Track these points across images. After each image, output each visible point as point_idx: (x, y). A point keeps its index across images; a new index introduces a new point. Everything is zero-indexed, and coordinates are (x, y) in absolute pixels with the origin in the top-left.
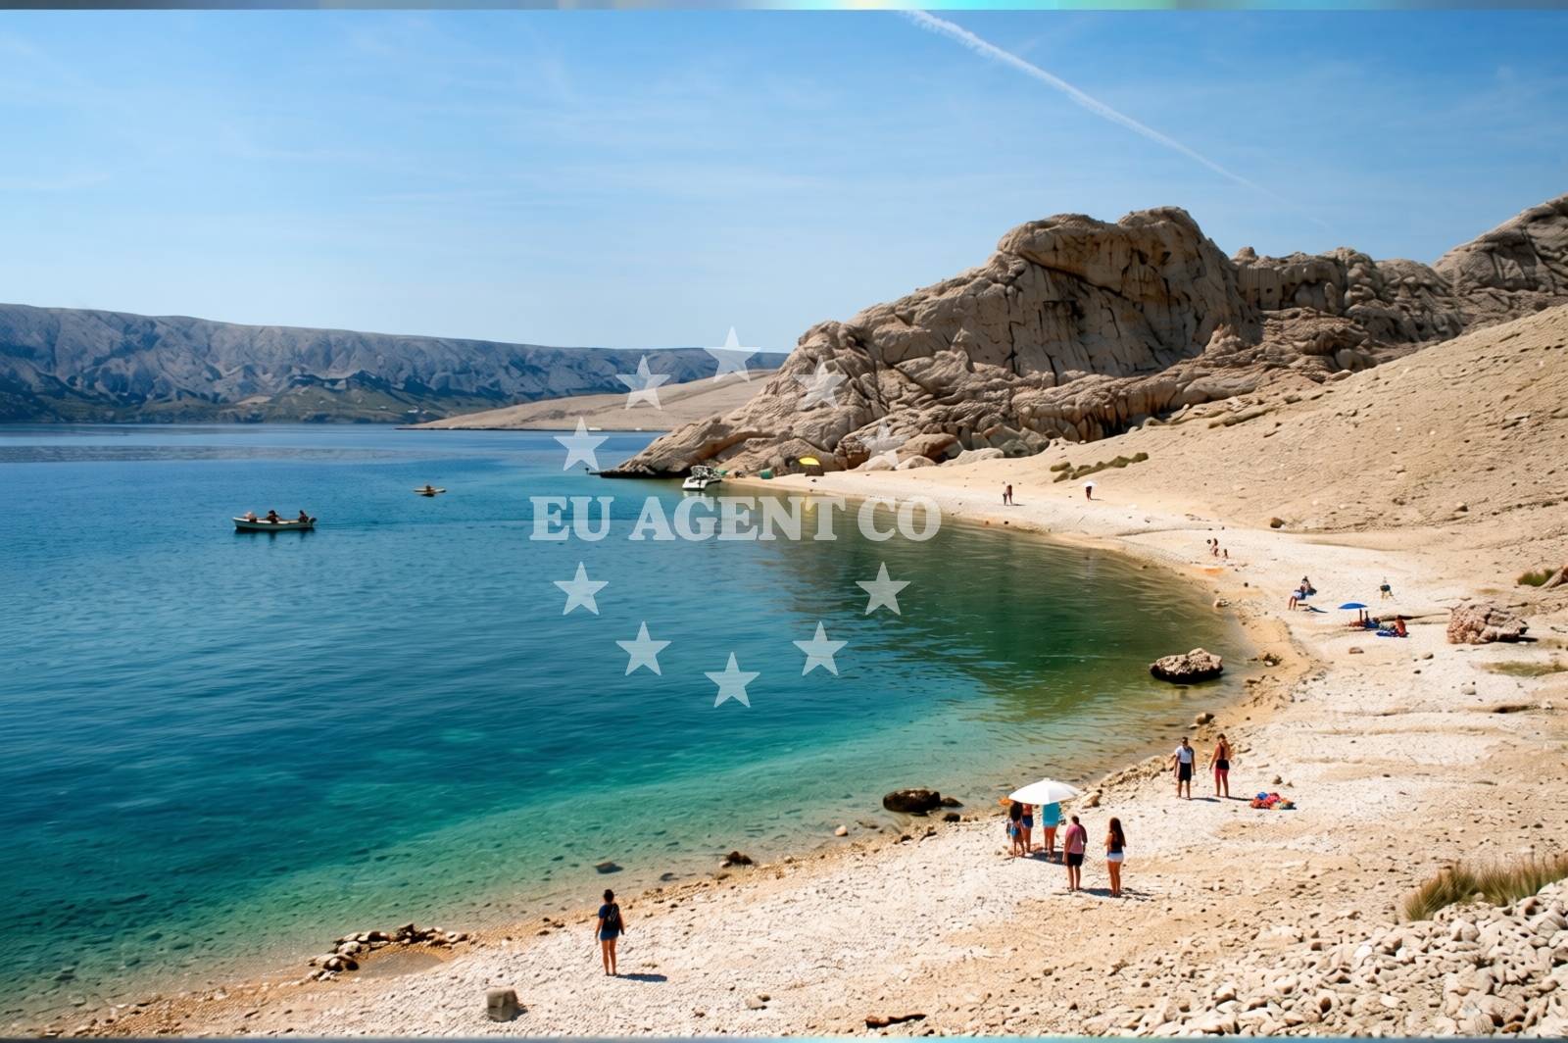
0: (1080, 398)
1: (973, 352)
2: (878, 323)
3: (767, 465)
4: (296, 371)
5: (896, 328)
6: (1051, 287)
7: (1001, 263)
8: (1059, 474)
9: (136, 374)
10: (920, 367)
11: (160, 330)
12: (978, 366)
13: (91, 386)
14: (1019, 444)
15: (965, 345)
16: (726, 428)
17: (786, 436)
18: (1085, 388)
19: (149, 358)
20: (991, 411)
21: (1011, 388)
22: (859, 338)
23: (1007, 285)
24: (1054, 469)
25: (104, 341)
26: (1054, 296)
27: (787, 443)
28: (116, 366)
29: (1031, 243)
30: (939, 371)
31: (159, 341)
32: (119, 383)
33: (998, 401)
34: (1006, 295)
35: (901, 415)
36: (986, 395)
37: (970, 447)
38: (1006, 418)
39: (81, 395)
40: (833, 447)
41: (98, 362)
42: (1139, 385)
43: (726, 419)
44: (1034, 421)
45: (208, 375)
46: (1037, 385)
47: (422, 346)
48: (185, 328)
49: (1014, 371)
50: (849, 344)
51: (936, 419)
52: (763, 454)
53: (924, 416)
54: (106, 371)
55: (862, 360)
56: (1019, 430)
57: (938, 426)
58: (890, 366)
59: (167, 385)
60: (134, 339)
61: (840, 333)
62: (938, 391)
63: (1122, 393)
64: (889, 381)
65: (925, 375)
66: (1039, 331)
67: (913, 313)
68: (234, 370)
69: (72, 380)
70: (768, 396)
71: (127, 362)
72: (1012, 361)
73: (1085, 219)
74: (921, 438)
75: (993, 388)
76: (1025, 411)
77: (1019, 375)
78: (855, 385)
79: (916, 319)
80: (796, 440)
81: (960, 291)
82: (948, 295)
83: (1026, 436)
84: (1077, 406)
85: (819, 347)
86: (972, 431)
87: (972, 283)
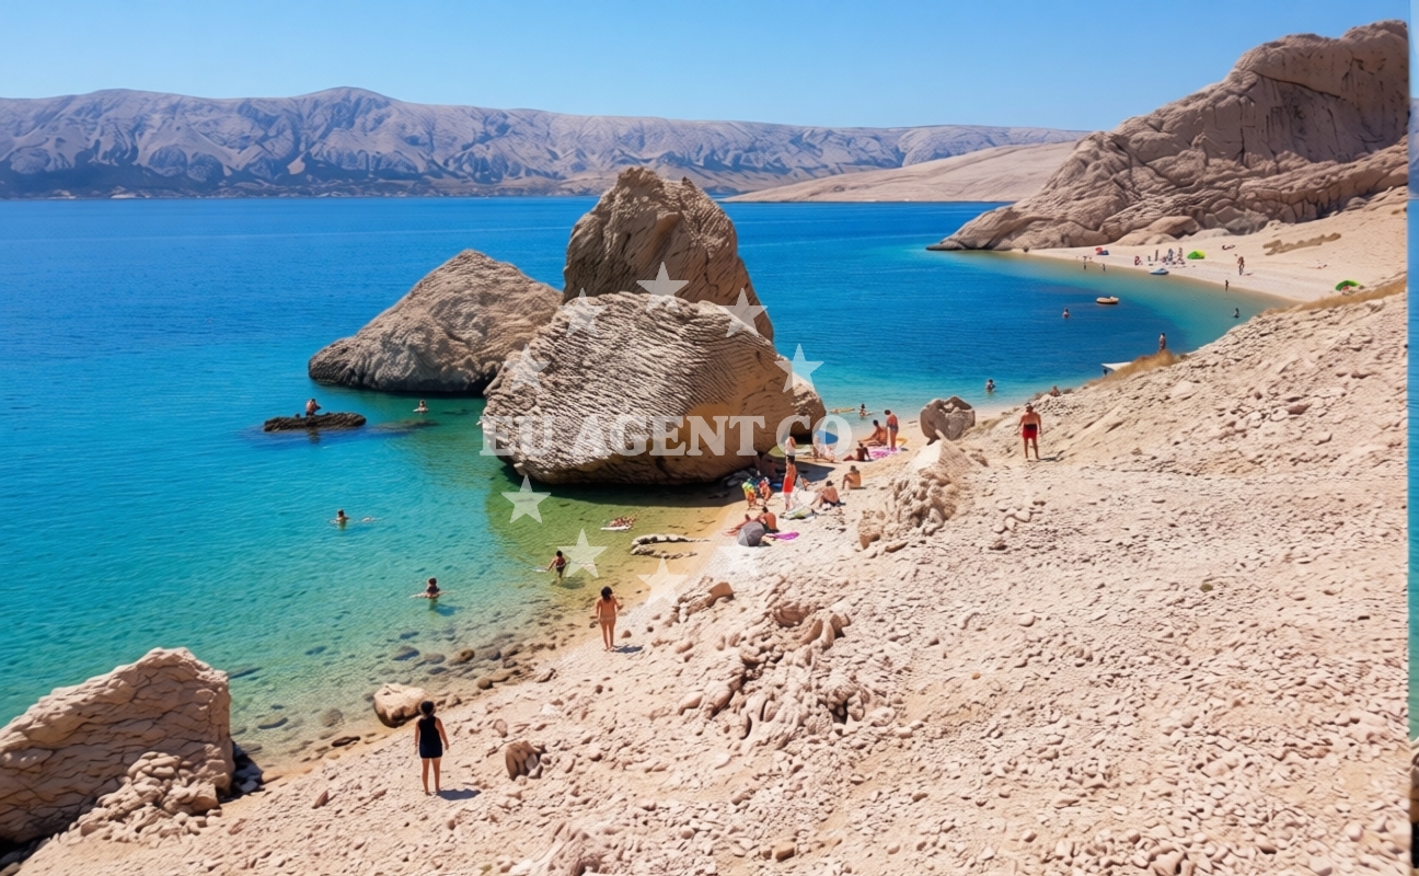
0: (1298, 184)
1: (1210, 151)
2: (1134, 132)
3: (1047, 241)
4: (617, 152)
5: (1147, 134)
6: (1278, 96)
7: (1237, 79)
8: (1269, 250)
9: (495, 157)
10: (1165, 165)
11: (510, 121)
12: (1213, 161)
13: (460, 168)
14: (1244, 223)
15: (1204, 146)
16: (1017, 214)
17: (1063, 220)
18: (1304, 175)
19: (503, 144)
20: (1221, 197)
21: (1240, 177)
22: (1119, 143)
23: (1240, 96)
24: (1266, 246)
25: (470, 130)
26: (1279, 102)
27: (1063, 225)
28: (479, 151)
29: (1264, 61)
30: (1182, 167)
31: (510, 130)
32: (481, 165)
33: (1226, 189)
34: (1240, 103)
35: (1150, 201)
36: (1218, 184)
37: (1204, 226)
38: (1234, 203)
39: (454, 174)
40: (1097, 229)
41: (465, 148)
42: (1348, 173)
43: (1017, 207)
44: (1257, 204)
45: (548, 156)
46: (1262, 174)
47: (720, 129)
48: (530, 118)
49: (1243, 164)
50: (1112, 149)
51: (1177, 204)
52: (1045, 232)
53: (1168, 202)
54: (472, 154)
55: (1121, 161)
56: (1244, 210)
57: (1180, 210)
58: (1143, 164)
59: (516, 164)
60: (492, 130)
61: (1106, 140)
62: (1179, 183)
63: (1334, 179)
64: (1142, 175)
65: (1174, 169)
66: (1265, 132)
67: (1162, 123)
68: (569, 152)
69: (447, 163)
70: (1048, 189)
71: (488, 148)
72: (1240, 155)
73: (1312, 37)
74: (1166, 220)
75: (1225, 179)
76: (1252, 195)
77: (1247, 167)
78: (1115, 180)
79: (1164, 128)
80: (1069, 223)
81: (1201, 103)
82: (1191, 107)
83: (1250, 215)
84: (1294, 191)
85: (1089, 151)
86: (1205, 212)
87: (1211, 97)
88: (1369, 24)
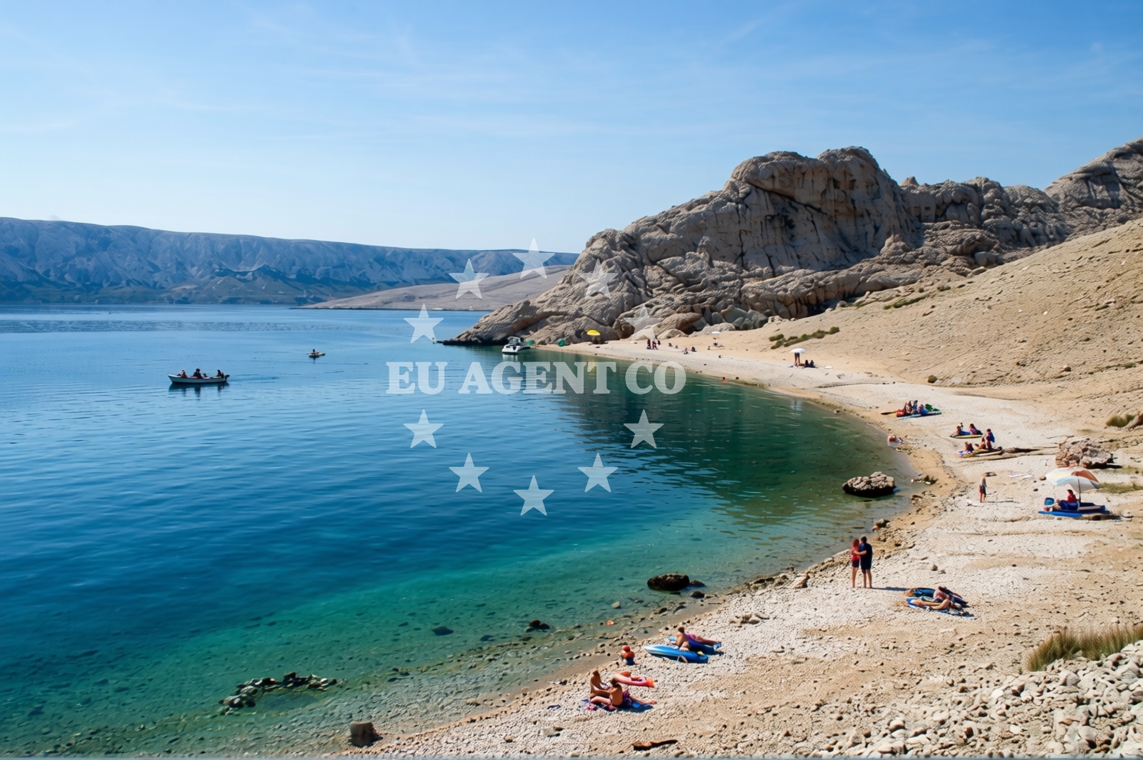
0: (791, 287)
1: (713, 253)
2: (644, 231)
3: (563, 336)
4: (215, 266)
5: (657, 235)
6: (770, 205)
7: (733, 187)
8: (775, 343)
9: (95, 268)
10: (674, 264)
11: (113, 235)
12: (716, 263)
13: (62, 278)
14: (746, 320)
15: (707, 248)
16: (533, 308)
17: (577, 315)
18: (794, 280)
19: (105, 256)
20: (726, 296)
21: (741, 278)
22: (631, 242)
23: (738, 203)
24: (772, 339)
25: (71, 244)
26: (772, 212)
27: (577, 320)
28: (80, 262)
29: (755, 172)
30: (689, 267)
31: (112, 244)
32: (83, 275)
33: (731, 289)
34: (737, 210)
35: (661, 299)
36: (723, 284)
37: (711, 323)
38: (737, 301)
39: (55, 284)
40: (611, 325)
41: (66, 259)
42: (834, 277)
43: (534, 302)
44: (757, 304)
45: (150, 269)
46: (760, 276)
47: (309, 247)
48: (133, 234)
49: (743, 266)
50: (623, 247)
51: (685, 301)
52: (561, 327)
53: (678, 299)
54: (73, 266)
55: (632, 259)
56: (747, 311)
57: (688, 307)
58: (653, 263)
59: (119, 276)
60: (94, 243)
61: (617, 238)
62: (688, 281)
63: (821, 283)
64: (653, 273)
65: (681, 269)
66: (761, 237)
67: (669, 224)
68: (169, 264)
69: (47, 273)
70: (565, 285)
71: (89, 259)
72: (741, 259)
73: (795, 155)
74: (676, 316)
75: (729, 279)
76: (751, 296)
77: (748, 270)
78: (627, 277)
79: (672, 228)
80: (585, 317)
81: (704, 208)
82: (695, 210)
83: (751, 314)
84: (789, 292)
85: (601, 249)
86: (712, 311)
87: (712, 202)
88: (839, 148)
